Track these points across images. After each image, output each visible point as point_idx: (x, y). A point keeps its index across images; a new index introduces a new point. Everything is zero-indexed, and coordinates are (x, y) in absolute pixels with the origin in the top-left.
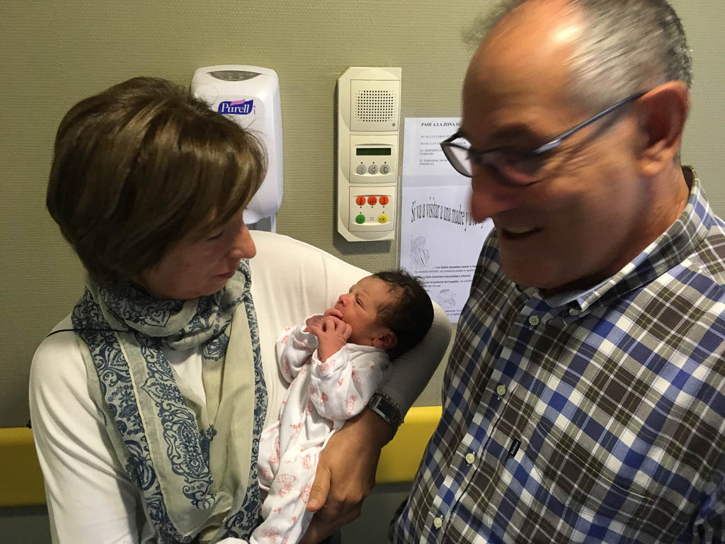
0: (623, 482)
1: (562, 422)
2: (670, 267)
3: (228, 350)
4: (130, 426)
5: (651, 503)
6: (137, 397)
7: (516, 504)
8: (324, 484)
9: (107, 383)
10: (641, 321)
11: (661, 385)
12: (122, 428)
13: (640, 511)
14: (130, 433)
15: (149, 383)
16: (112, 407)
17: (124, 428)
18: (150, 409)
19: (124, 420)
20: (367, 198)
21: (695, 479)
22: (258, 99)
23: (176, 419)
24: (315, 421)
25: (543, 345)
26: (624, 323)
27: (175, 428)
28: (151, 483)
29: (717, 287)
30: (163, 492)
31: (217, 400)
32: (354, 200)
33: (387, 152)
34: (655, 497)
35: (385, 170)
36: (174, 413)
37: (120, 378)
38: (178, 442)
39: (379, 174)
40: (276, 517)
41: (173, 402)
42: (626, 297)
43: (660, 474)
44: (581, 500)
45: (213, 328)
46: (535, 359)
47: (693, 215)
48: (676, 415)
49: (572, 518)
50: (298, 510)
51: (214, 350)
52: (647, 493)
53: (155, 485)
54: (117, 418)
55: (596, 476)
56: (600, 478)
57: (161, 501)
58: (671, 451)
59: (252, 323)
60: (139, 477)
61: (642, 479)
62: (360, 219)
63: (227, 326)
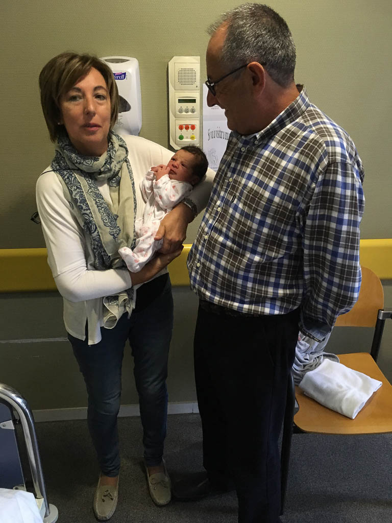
0: (270, 201)
1: (250, 184)
2: (291, 122)
3: (121, 183)
4: (84, 207)
5: (280, 208)
6: (86, 196)
7: (233, 219)
8: (162, 232)
9: (73, 190)
10: (279, 143)
11: (284, 163)
12: (80, 208)
13: (276, 212)
14: (84, 210)
15: (90, 191)
16: (76, 199)
17: (82, 208)
18: (91, 202)
19: (82, 204)
20: (184, 126)
21: (294, 195)
22: (128, 72)
23: (102, 206)
24: (158, 210)
25: (246, 158)
26: (273, 144)
27: (103, 209)
28: (95, 230)
29: (306, 127)
30: (100, 234)
31: (117, 204)
32: (177, 128)
33: (194, 101)
34: (281, 206)
35: (193, 111)
36: (101, 204)
37: (77, 188)
38: (105, 215)
39: (190, 113)
40: (142, 243)
41: (100, 199)
42: (275, 135)
43: (283, 196)
44: (256, 211)
45: (113, 171)
46: (242, 164)
47: (300, 101)
48: (287, 172)
49: (253, 219)
50: (152, 241)
51: (114, 183)
52: (278, 204)
53: (97, 232)
54: (79, 204)
55: (261, 200)
56: (262, 201)
57: (100, 238)
58: (287, 187)
59: (130, 172)
60: (89, 229)
61: (277, 199)
62: (181, 138)
63: (119, 171)
